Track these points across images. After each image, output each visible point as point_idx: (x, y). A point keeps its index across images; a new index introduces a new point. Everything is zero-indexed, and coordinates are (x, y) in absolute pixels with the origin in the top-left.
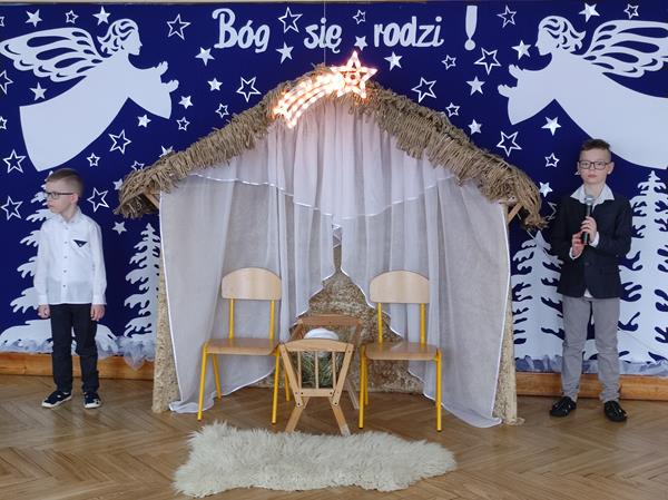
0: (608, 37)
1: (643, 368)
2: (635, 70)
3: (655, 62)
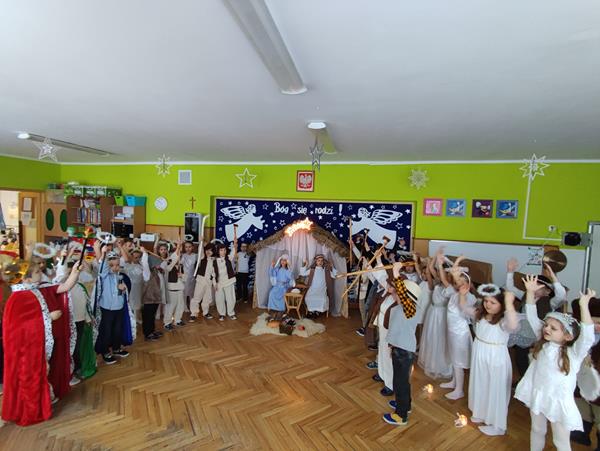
0: (377, 214)
2: (384, 223)
3: (389, 221)
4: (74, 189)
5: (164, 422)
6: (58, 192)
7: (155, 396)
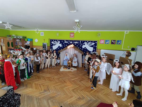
4: (14, 37)
5: (43, 90)
6: (10, 37)
7: (40, 85)
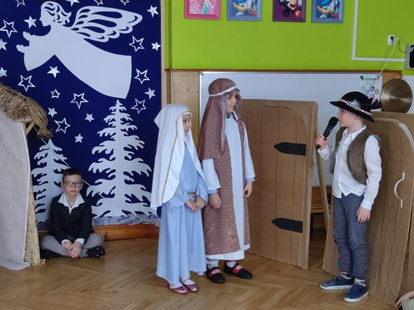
0: (86, 16)
1: (119, 220)
2: (103, 38)
3: (114, 33)
